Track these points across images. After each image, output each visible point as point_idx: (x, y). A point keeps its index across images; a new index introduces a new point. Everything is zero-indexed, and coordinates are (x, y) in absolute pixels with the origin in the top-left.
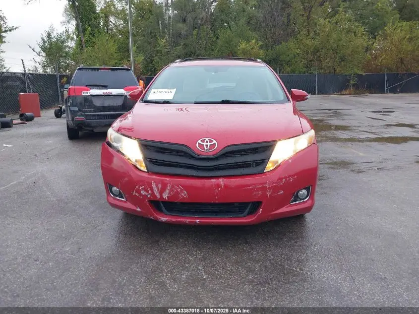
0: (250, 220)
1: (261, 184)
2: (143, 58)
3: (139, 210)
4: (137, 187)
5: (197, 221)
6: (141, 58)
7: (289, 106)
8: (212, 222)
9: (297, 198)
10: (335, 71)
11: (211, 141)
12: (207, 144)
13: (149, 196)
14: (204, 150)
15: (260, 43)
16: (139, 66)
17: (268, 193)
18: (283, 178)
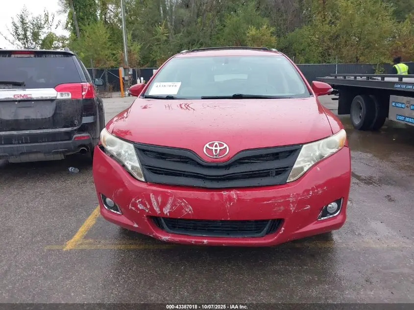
0: (270, 241)
1: (282, 197)
2: (139, 47)
3: (136, 226)
4: (133, 200)
5: (205, 241)
6: (137, 47)
7: (312, 100)
8: (223, 243)
9: (326, 213)
10: (358, 60)
11: (221, 145)
12: (216, 148)
13: (147, 211)
14: (213, 155)
15: (272, 29)
16: (136, 56)
17: (292, 209)
18: (310, 190)
